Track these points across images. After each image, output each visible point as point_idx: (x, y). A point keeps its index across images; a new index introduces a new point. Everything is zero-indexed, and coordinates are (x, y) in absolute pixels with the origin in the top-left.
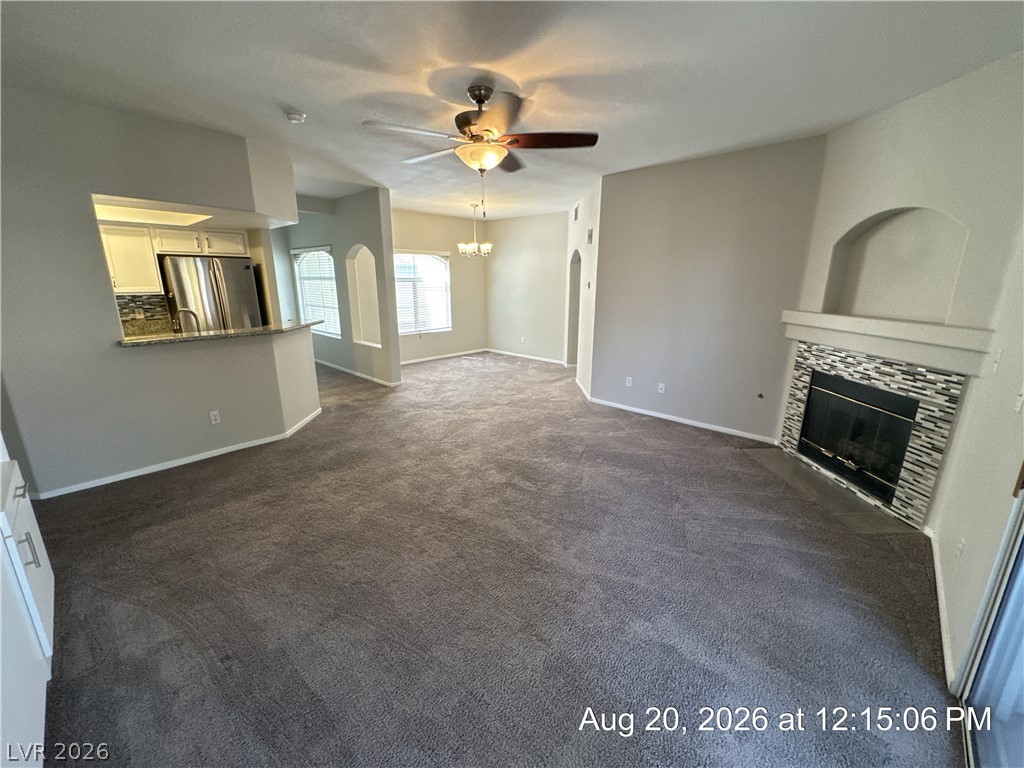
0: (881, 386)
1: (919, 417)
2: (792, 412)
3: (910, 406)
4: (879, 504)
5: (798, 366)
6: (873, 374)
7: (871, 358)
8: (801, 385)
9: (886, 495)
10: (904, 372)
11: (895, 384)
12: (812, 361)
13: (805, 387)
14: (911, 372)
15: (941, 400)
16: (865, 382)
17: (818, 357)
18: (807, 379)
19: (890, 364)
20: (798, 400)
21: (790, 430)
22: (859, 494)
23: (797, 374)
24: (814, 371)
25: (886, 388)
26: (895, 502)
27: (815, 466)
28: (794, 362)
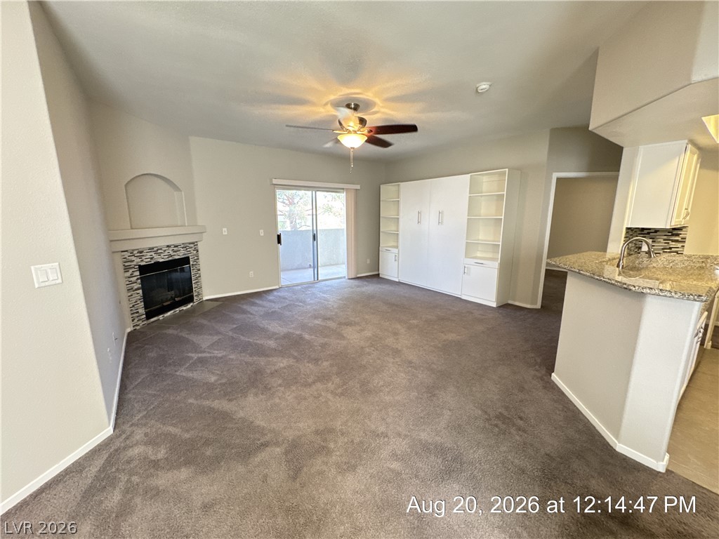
0: (177, 257)
1: (191, 263)
2: (134, 300)
3: (186, 260)
4: (191, 304)
5: (126, 269)
6: (172, 253)
7: (168, 246)
8: (134, 279)
9: (191, 299)
10: (183, 248)
11: (180, 255)
12: (137, 261)
13: (138, 279)
14: (185, 247)
15: (195, 252)
16: (170, 258)
17: (140, 257)
18: (138, 273)
19: (177, 246)
20: (136, 290)
21: (138, 312)
22: (185, 308)
23: (128, 274)
24: (140, 266)
25: (179, 257)
26: (195, 298)
27: (161, 317)
28: (123, 267)
